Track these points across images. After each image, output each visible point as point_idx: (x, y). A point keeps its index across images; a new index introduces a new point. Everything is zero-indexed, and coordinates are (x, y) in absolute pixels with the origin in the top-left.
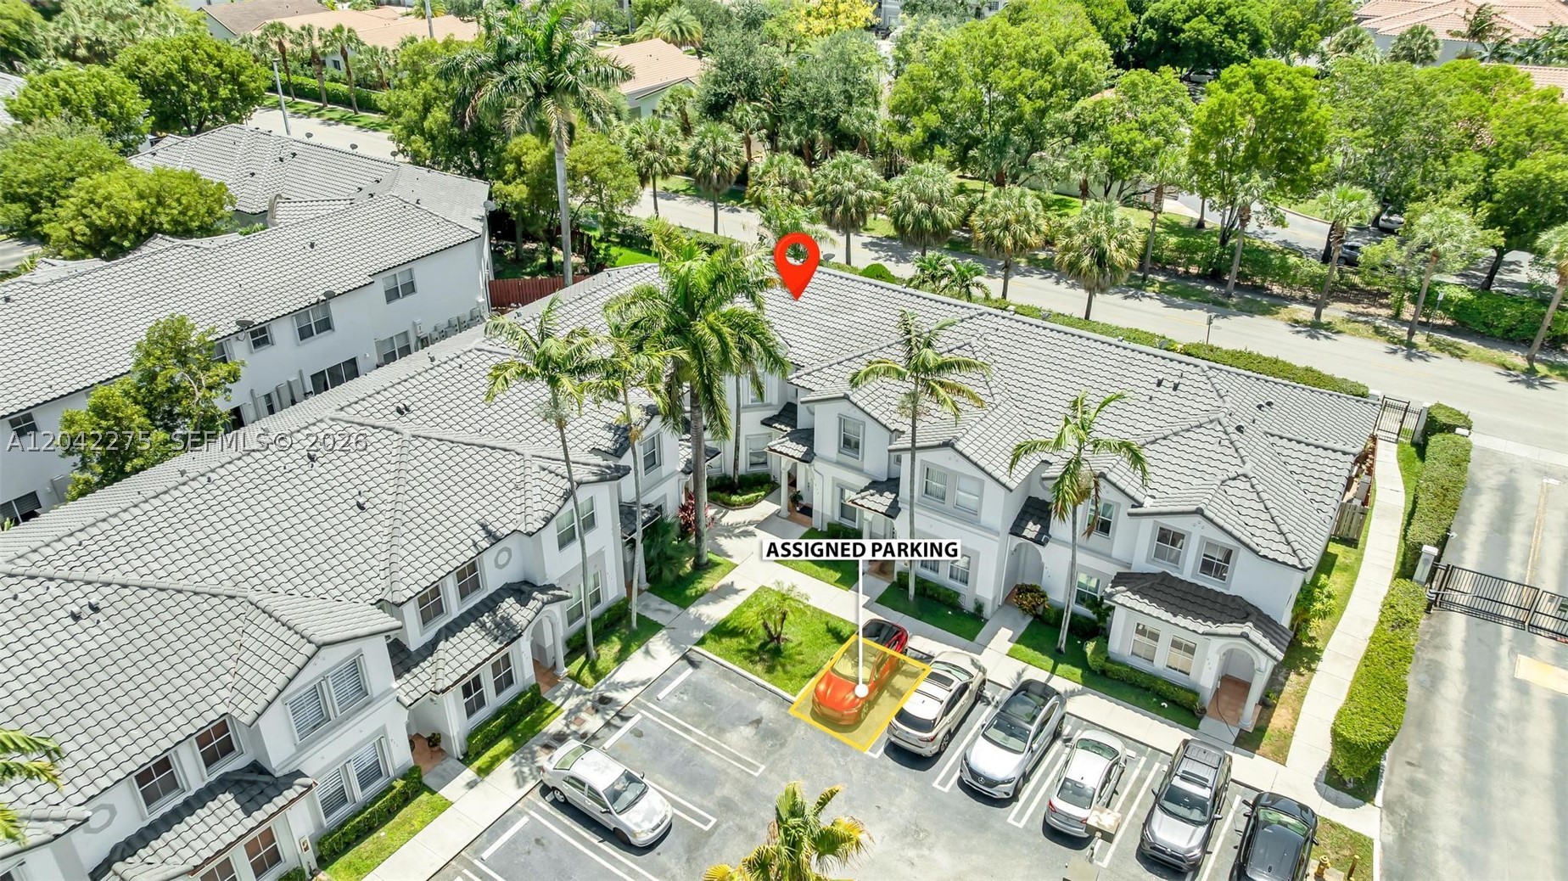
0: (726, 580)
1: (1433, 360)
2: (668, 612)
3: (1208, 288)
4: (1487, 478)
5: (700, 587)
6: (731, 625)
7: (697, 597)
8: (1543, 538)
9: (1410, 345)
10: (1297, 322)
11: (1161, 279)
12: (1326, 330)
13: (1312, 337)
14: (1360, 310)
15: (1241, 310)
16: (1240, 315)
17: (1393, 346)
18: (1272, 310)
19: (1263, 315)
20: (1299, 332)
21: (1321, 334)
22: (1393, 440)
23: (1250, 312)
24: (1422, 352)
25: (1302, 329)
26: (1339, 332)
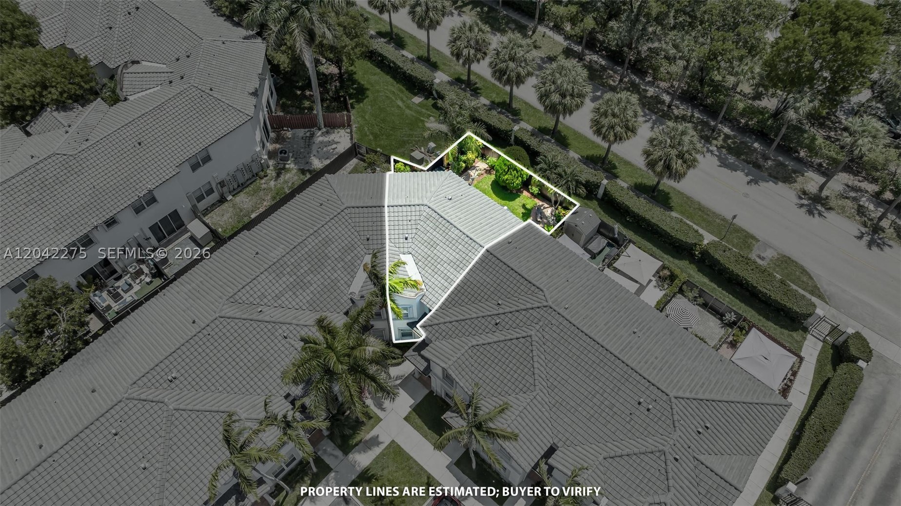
0: (373, 433)
1: (886, 248)
2: (336, 457)
3: (756, 145)
4: (869, 389)
5: (358, 438)
6: (371, 473)
7: (357, 445)
8: (881, 455)
9: (876, 229)
10: (804, 193)
11: (726, 130)
12: (823, 205)
13: (810, 212)
14: (856, 183)
15: (770, 175)
16: (768, 181)
17: (864, 230)
18: (792, 177)
19: (784, 182)
20: (802, 206)
21: (817, 210)
22: (821, 338)
23: (776, 178)
24: (880, 239)
25: (805, 202)
26: (830, 209)
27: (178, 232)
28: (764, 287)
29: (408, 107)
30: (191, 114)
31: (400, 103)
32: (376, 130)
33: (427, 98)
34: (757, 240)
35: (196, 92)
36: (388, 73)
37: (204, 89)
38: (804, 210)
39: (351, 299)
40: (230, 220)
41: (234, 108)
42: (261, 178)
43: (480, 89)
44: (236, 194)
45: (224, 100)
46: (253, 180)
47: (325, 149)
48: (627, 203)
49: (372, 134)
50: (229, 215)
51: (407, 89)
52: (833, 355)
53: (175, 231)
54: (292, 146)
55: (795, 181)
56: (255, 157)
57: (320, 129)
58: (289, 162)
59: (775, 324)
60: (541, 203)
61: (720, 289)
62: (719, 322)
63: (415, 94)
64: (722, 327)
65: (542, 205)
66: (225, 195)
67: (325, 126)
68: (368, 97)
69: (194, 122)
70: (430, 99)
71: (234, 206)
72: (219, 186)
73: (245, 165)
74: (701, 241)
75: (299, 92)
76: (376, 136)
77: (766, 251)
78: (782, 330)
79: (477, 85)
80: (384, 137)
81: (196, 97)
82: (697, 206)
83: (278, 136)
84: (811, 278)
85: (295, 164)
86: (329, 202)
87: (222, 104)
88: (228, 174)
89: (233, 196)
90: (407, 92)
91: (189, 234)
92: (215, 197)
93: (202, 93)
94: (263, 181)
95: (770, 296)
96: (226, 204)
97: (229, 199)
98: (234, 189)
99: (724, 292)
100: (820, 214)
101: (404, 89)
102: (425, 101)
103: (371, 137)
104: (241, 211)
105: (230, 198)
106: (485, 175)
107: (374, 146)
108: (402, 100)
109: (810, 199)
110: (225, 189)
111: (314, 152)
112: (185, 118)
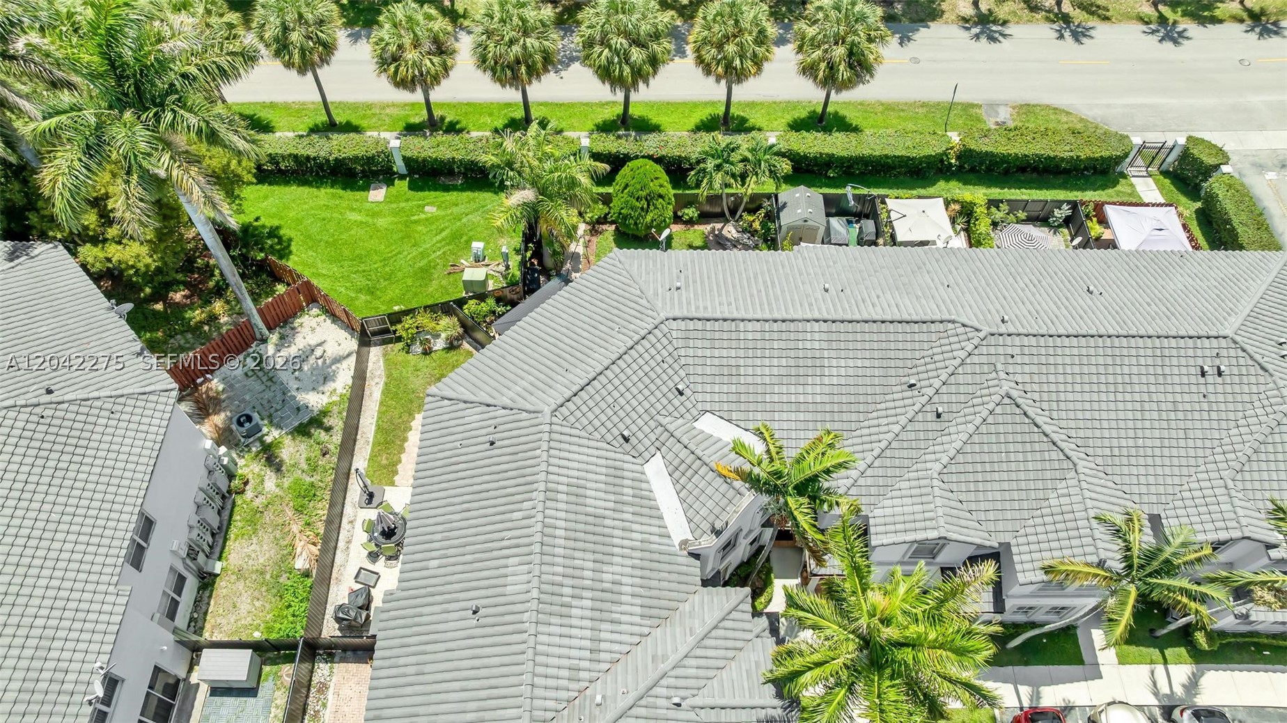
9: (1065, 19)
10: (964, 20)
12: (994, 23)
15: (913, 21)
16: (918, 30)
17: (1056, 26)
18: (935, 9)
19: (934, 20)
20: (977, 37)
21: (995, 32)
22: (1145, 174)
23: (922, 21)
24: (1078, 26)
25: (976, 30)
26: (1005, 23)
27: (177, 703)
28: (1063, 151)
29: (374, 215)
30: (51, 464)
31: (354, 216)
32: (361, 281)
33: (390, 183)
34: (979, 106)
35: (23, 417)
36: (287, 183)
37: (35, 401)
38: (984, 40)
39: (692, 554)
40: (257, 604)
41: (129, 396)
42: (242, 492)
43: (457, 123)
44: (221, 553)
45: (96, 394)
46: (229, 506)
47: (306, 368)
48: (826, 151)
49: (360, 291)
50: (246, 598)
51: (344, 189)
52: (1172, 183)
53: (172, 706)
54: (243, 401)
55: (943, 12)
56: (211, 461)
57: (264, 341)
58: (265, 430)
59: (1095, 190)
60: (708, 227)
61: (1006, 190)
62: (1046, 229)
63: (366, 188)
64: (1055, 233)
65: (713, 229)
66: (209, 569)
67: (270, 329)
68: (290, 240)
69: (71, 475)
70: (396, 182)
71: (240, 574)
72: (188, 561)
73: (205, 486)
74: (949, 142)
75: (159, 307)
76: (371, 291)
77: (997, 113)
78: (1106, 191)
79: (447, 120)
80: (383, 283)
81: (31, 426)
82: (881, 108)
83: (197, 402)
84: (1068, 113)
85: (279, 427)
86: (500, 428)
87: (98, 403)
88: (191, 527)
89: (220, 559)
90: (349, 194)
91: (204, 689)
92: (191, 583)
93: (38, 410)
94: (249, 494)
95: (1078, 157)
96: (221, 584)
97: (217, 571)
98: (211, 547)
99: (1013, 190)
100: (1004, 36)
101: (341, 192)
102: (392, 189)
103: (363, 297)
104: (262, 573)
105: (218, 567)
106: (594, 239)
107: (384, 308)
108: (353, 210)
109: (976, 24)
110: (201, 558)
111: (293, 385)
112: (46, 480)
